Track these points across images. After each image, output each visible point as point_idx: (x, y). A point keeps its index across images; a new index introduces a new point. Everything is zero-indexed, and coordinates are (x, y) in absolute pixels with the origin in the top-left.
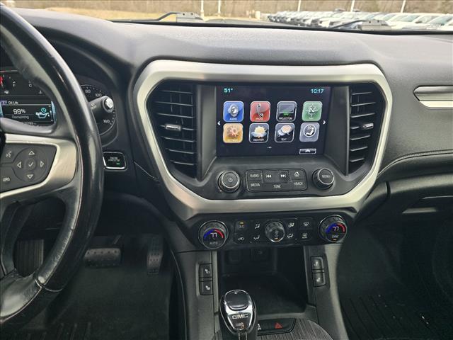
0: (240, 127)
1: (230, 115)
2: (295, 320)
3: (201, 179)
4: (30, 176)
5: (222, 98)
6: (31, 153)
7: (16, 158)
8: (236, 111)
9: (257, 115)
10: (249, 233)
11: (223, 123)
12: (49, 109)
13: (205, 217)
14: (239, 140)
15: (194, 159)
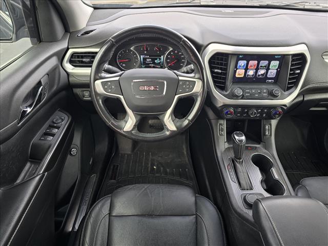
0: (244, 70)
1: (240, 66)
2: (256, 147)
3: (226, 92)
4: (187, 90)
5: (239, 59)
6: (188, 83)
7: (183, 84)
8: (243, 65)
9: (251, 66)
10: (242, 113)
11: (237, 69)
12: (160, 59)
13: (226, 106)
14: (242, 76)
15: (224, 83)
